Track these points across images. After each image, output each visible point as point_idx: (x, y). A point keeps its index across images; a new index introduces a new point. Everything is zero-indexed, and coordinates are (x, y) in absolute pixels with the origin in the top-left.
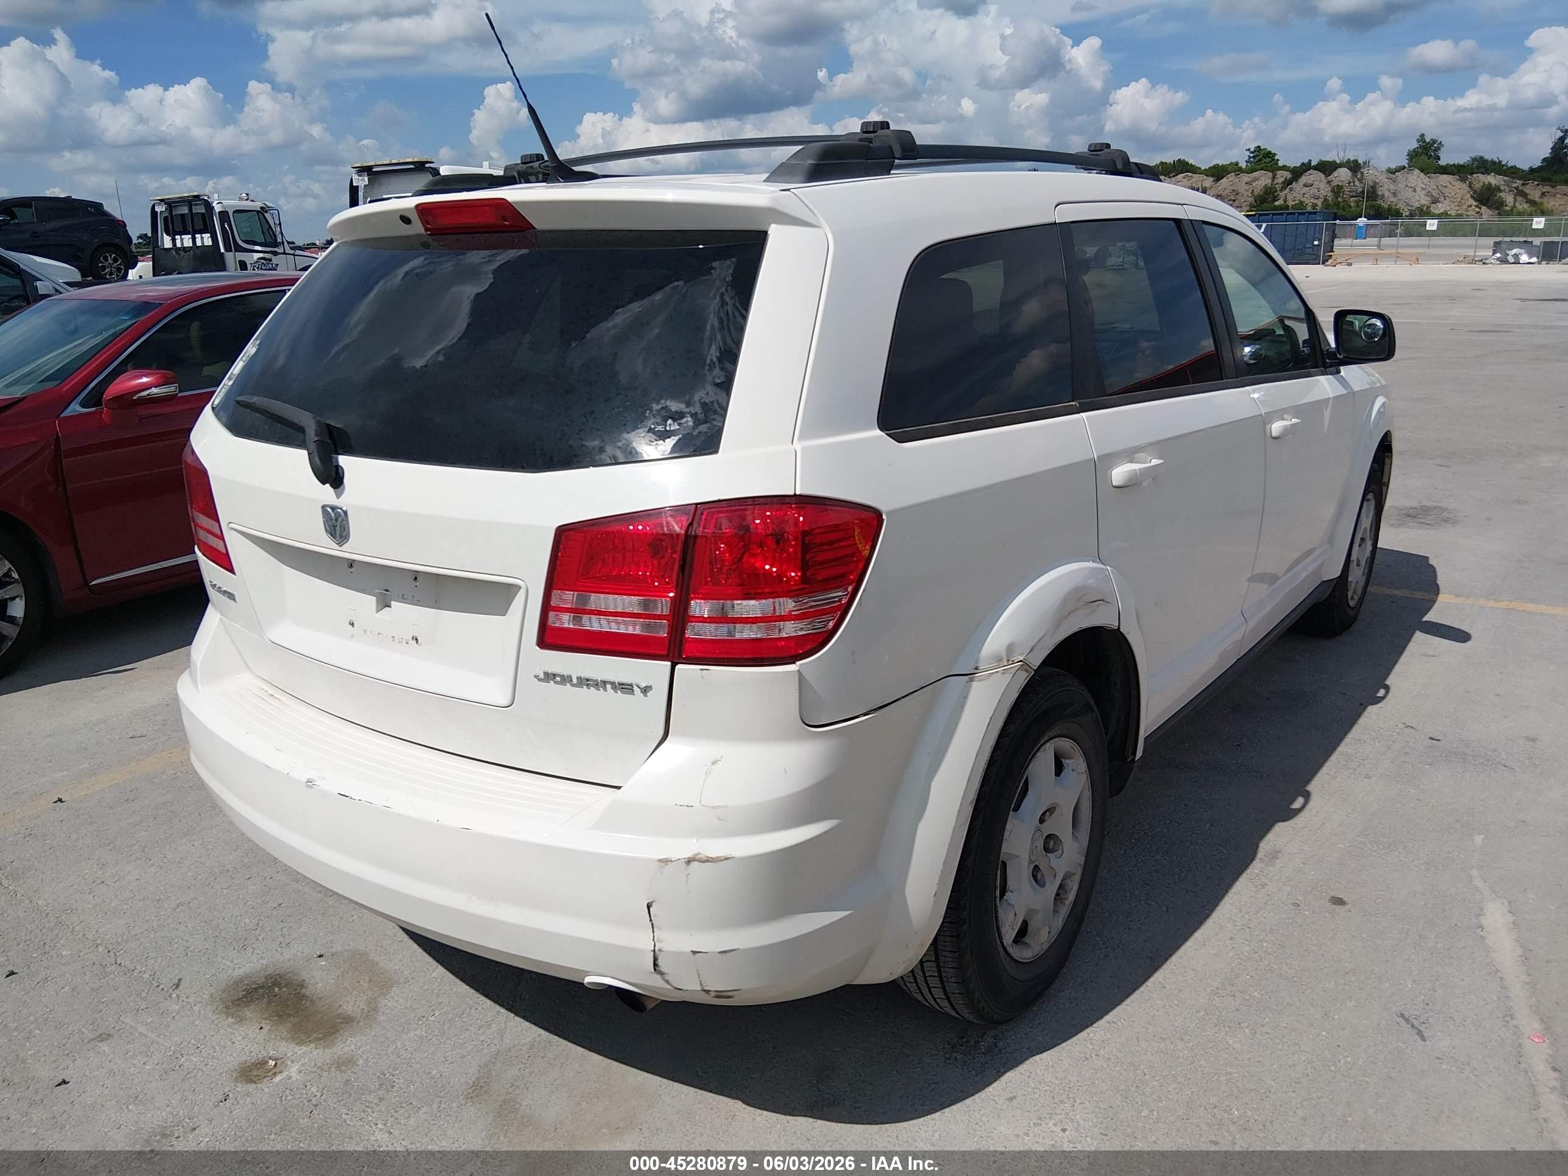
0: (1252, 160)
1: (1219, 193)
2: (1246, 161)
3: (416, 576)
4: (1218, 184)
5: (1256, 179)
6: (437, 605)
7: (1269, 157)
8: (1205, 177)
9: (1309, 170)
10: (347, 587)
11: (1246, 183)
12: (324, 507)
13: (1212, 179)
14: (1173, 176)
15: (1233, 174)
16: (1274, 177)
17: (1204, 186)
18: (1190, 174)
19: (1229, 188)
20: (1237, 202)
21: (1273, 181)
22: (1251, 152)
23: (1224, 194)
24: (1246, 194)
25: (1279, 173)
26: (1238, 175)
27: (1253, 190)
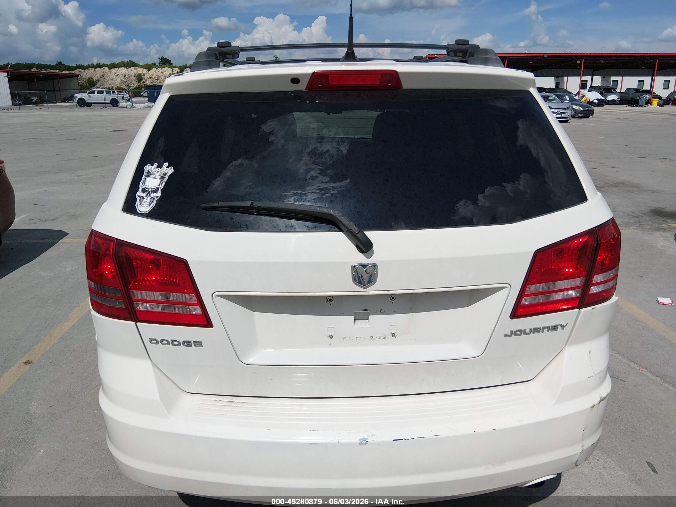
0: (161, 62)
1: (151, 76)
2: (159, 63)
3: (393, 297)
4: (149, 72)
5: (165, 71)
6: (412, 310)
7: (168, 62)
8: (143, 69)
9: (186, 68)
10: (326, 315)
11: (161, 73)
12: (353, 267)
13: (146, 70)
14: (129, 68)
15: (155, 68)
16: (173, 70)
17: (143, 73)
18: (136, 67)
19: (155, 74)
20: (159, 81)
21: (173, 72)
22: (160, 59)
23: (153, 77)
24: (162, 77)
25: (174, 69)
26: (157, 69)
27: (165, 76)
